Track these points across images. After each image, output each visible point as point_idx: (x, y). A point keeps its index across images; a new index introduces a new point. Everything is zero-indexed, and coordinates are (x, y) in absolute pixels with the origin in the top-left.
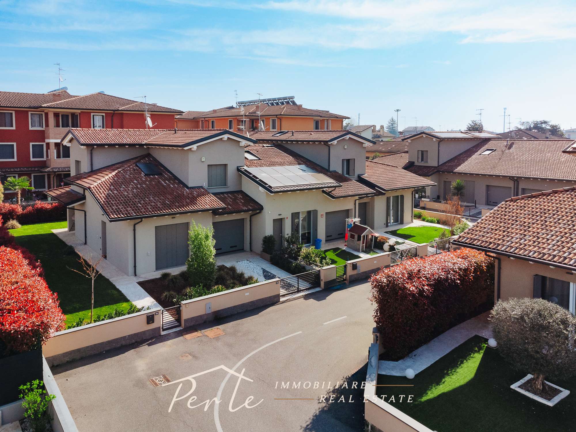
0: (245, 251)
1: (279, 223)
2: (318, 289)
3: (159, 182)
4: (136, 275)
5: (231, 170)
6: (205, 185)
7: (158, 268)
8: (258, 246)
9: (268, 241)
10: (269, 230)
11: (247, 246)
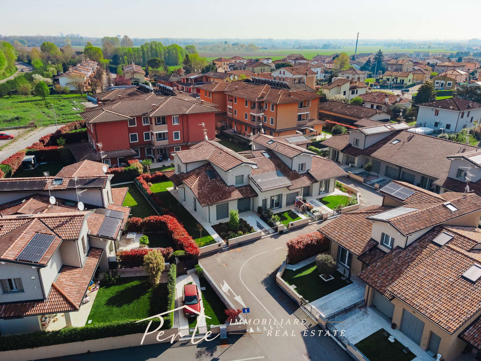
0: (251, 210)
1: (265, 201)
2: (276, 233)
3: (216, 183)
4: (210, 222)
5: (245, 177)
6: (234, 184)
7: (217, 219)
8: (256, 209)
9: (260, 208)
10: (260, 204)
11: (251, 208)
